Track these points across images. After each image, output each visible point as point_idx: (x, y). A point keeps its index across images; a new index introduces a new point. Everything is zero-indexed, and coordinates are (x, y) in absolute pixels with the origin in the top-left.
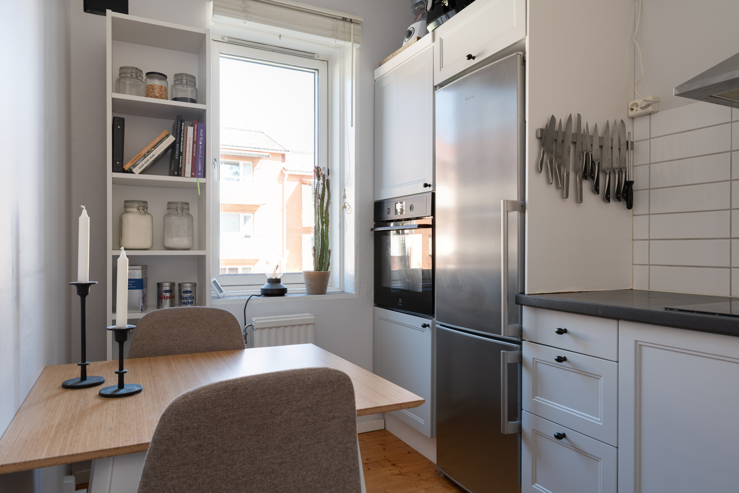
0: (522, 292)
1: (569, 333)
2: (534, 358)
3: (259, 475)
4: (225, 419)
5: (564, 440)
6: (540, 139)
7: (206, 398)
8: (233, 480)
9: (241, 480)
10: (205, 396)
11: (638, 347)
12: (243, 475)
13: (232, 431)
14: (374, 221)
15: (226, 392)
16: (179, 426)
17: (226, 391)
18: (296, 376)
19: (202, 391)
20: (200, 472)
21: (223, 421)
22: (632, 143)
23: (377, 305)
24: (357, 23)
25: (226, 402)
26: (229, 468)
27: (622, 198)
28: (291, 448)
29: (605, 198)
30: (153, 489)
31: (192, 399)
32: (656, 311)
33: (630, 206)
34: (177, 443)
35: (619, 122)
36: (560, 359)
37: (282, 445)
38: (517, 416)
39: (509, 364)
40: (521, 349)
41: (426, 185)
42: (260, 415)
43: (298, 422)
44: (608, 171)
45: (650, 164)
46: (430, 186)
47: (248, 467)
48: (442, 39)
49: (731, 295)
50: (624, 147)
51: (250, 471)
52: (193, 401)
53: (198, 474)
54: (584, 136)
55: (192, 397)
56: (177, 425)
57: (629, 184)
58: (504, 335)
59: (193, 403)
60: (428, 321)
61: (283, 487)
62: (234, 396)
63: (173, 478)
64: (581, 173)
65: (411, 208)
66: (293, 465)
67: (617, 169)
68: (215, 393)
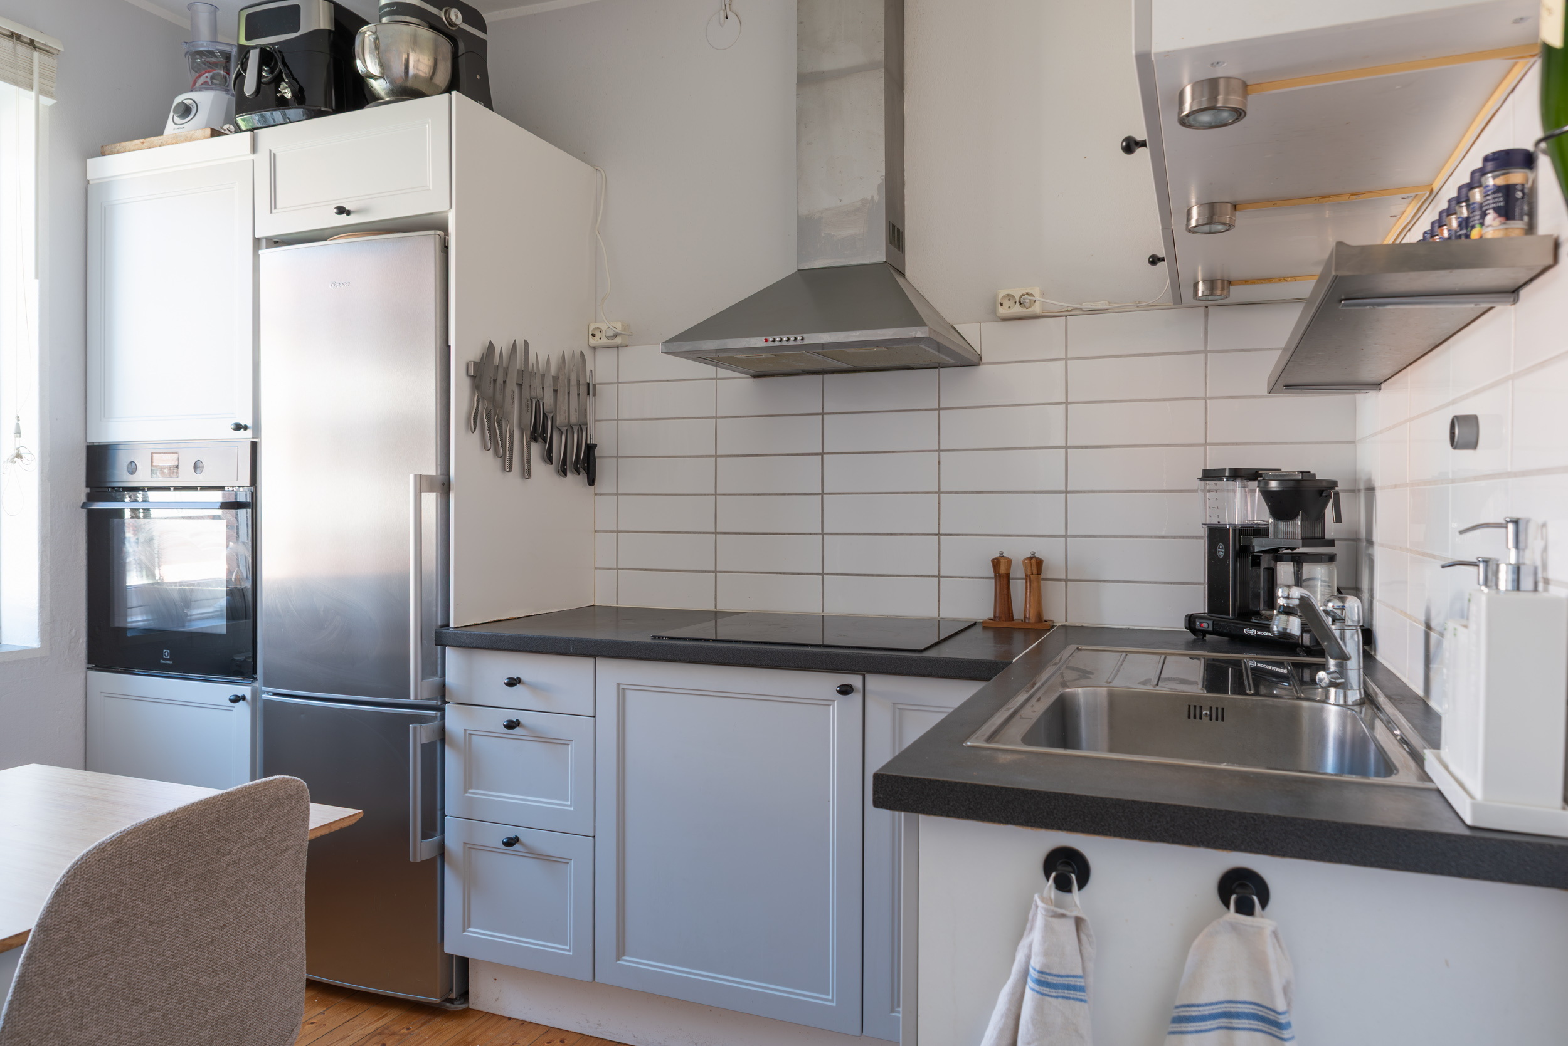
0: (444, 623)
1: (524, 683)
2: (465, 730)
3: (194, 950)
4: (157, 874)
5: (517, 847)
6: (473, 377)
7: (135, 846)
8: (158, 965)
9: (170, 963)
10: (132, 845)
11: (621, 692)
12: (174, 954)
13: (164, 891)
14: (87, 486)
15: (161, 833)
16: (89, 897)
17: (162, 831)
18: (251, 794)
19: (127, 837)
20: (113, 962)
21: (154, 878)
22: (594, 385)
23: (96, 666)
24: (46, 51)
25: (161, 847)
26: (155, 948)
27: (581, 470)
28: (236, 902)
29: (560, 471)
30: (39, 1006)
31: (113, 852)
32: (645, 642)
33: (591, 482)
34: (84, 924)
35: (578, 354)
36: (512, 725)
37: (227, 899)
38: (435, 830)
39: (423, 745)
40: (443, 717)
41: (238, 427)
42: (204, 859)
43: (247, 862)
44: (564, 429)
45: (618, 420)
46: (246, 428)
47: (181, 942)
48: (274, 155)
49: (716, 608)
50: (583, 390)
51: (182, 947)
52: (114, 854)
53: (109, 967)
54: (532, 375)
55: (112, 849)
56: (87, 896)
57: (591, 448)
58: (416, 698)
59: (114, 857)
60: (245, 690)
61: (224, 962)
62: (173, 837)
63: (71, 981)
64: (528, 432)
65: (196, 467)
66: (237, 927)
67: (575, 425)
68: (146, 836)
